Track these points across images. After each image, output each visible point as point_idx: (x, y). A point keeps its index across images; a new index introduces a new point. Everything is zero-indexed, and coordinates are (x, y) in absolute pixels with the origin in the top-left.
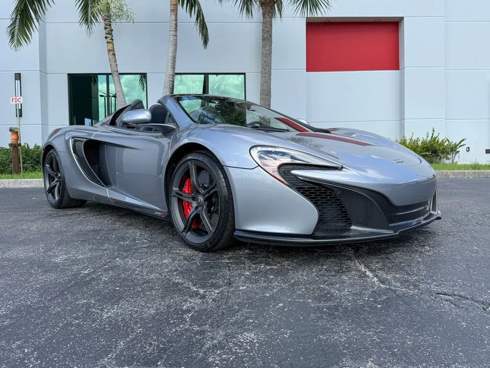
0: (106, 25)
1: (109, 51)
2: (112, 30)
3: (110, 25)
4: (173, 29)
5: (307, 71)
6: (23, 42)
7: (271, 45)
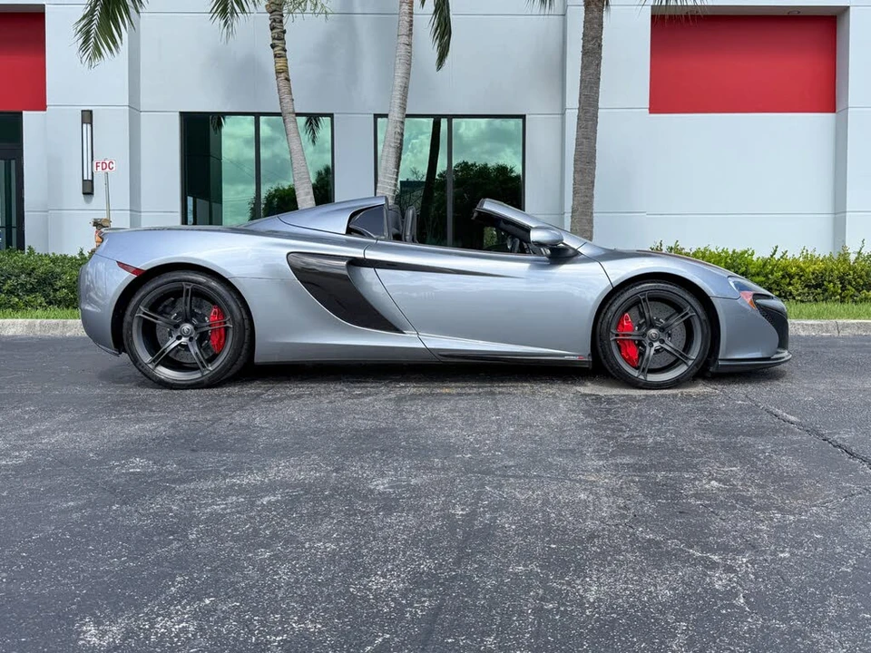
0: (274, 21)
1: (278, 72)
2: (284, 32)
3: (281, 21)
4: (404, 30)
5: (651, 112)
6: (105, 51)
7: (599, 65)
